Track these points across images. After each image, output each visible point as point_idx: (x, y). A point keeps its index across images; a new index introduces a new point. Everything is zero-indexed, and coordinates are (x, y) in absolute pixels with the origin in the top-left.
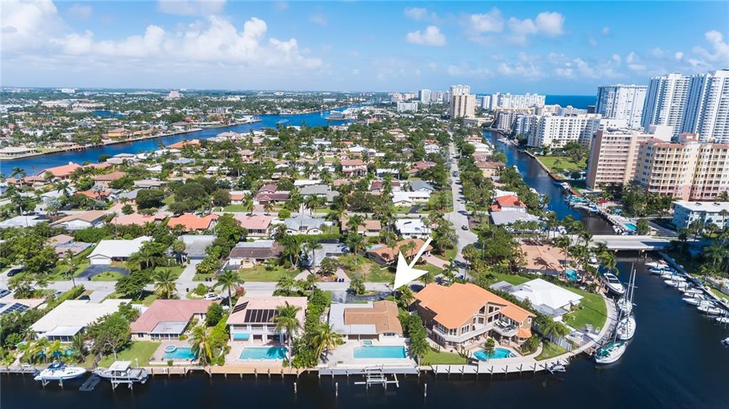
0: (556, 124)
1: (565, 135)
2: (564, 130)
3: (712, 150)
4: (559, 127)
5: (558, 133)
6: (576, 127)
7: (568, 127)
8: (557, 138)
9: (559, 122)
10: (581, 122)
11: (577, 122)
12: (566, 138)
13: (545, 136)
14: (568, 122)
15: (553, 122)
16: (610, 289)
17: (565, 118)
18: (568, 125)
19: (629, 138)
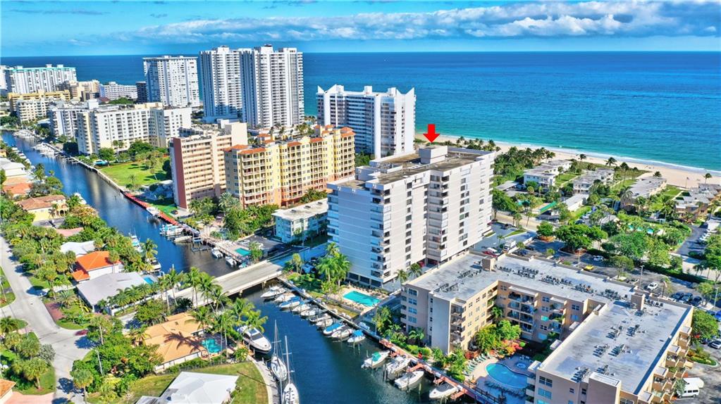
0: (111, 121)
1: (126, 134)
2: (123, 127)
3: (289, 149)
4: (115, 125)
5: (116, 132)
6: (137, 122)
7: (127, 123)
8: (117, 139)
9: (115, 117)
10: (140, 115)
11: (136, 115)
12: (128, 137)
13: (101, 138)
14: (126, 116)
15: (106, 118)
16: (256, 349)
17: (120, 112)
18: (126, 120)
19: (208, 143)
